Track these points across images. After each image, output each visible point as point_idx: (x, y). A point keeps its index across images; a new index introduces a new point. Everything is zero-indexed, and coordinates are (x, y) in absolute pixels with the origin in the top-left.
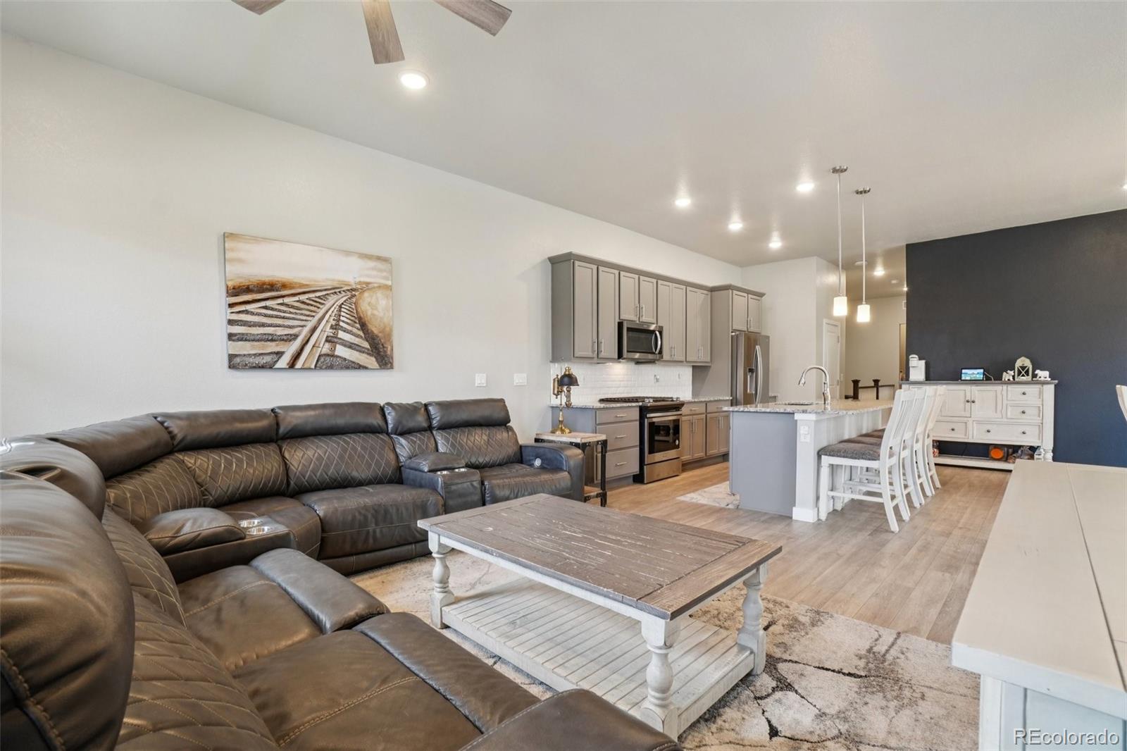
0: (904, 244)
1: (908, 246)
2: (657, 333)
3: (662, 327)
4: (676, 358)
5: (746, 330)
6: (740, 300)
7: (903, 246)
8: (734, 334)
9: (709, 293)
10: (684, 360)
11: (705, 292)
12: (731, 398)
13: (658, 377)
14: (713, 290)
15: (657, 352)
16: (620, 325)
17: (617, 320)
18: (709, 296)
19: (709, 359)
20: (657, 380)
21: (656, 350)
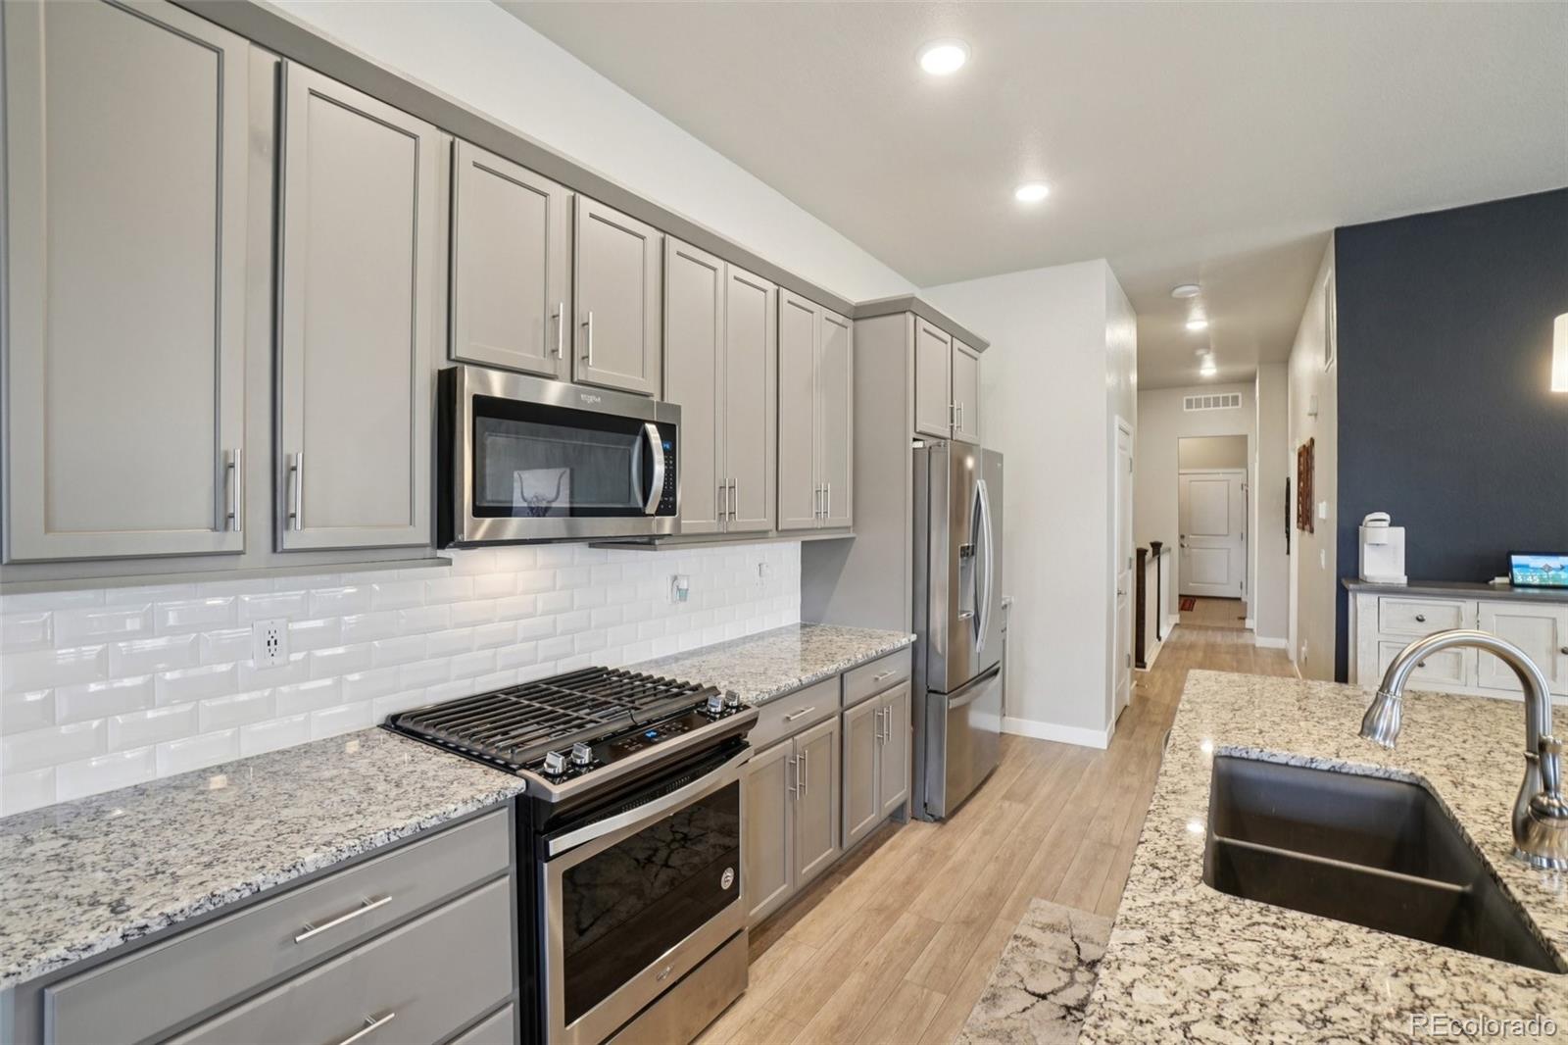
0: (1332, 227)
1: (1340, 232)
2: (651, 429)
3: (677, 409)
4: (741, 523)
5: (948, 435)
6: (934, 350)
7: (1329, 232)
8: (919, 445)
9: (850, 323)
10: (772, 526)
11: (840, 319)
12: (914, 637)
13: (684, 585)
14: (860, 314)
15: (651, 508)
16: (447, 384)
17: (432, 361)
18: (849, 331)
19: (847, 519)
20: (683, 594)
21: (645, 499)
